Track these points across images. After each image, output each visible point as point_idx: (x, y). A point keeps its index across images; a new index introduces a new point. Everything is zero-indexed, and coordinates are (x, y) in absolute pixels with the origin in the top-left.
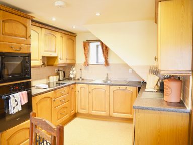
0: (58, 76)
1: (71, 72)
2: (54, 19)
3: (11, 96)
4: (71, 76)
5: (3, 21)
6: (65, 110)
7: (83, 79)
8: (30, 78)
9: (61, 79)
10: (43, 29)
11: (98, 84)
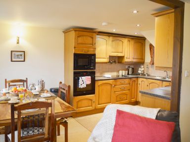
0: (127, 72)
1: (140, 69)
2: (114, 30)
3: (80, 78)
4: (139, 72)
5: (78, 37)
6: (125, 96)
7: (148, 75)
8: (95, 69)
9: (130, 73)
10: (111, 37)
11: (156, 79)
